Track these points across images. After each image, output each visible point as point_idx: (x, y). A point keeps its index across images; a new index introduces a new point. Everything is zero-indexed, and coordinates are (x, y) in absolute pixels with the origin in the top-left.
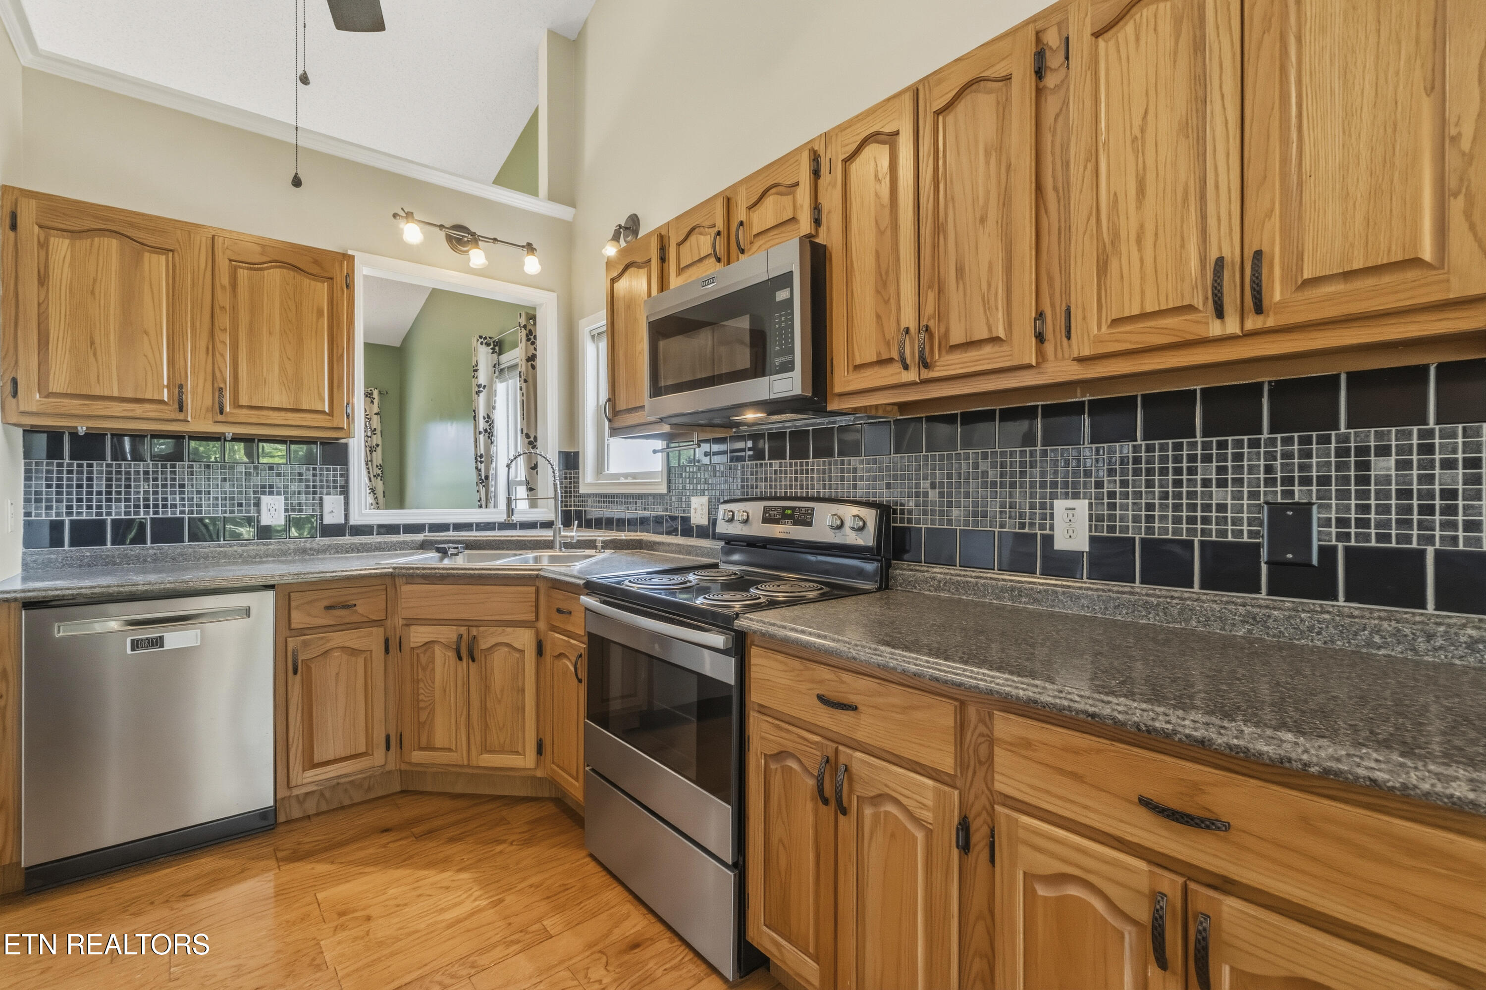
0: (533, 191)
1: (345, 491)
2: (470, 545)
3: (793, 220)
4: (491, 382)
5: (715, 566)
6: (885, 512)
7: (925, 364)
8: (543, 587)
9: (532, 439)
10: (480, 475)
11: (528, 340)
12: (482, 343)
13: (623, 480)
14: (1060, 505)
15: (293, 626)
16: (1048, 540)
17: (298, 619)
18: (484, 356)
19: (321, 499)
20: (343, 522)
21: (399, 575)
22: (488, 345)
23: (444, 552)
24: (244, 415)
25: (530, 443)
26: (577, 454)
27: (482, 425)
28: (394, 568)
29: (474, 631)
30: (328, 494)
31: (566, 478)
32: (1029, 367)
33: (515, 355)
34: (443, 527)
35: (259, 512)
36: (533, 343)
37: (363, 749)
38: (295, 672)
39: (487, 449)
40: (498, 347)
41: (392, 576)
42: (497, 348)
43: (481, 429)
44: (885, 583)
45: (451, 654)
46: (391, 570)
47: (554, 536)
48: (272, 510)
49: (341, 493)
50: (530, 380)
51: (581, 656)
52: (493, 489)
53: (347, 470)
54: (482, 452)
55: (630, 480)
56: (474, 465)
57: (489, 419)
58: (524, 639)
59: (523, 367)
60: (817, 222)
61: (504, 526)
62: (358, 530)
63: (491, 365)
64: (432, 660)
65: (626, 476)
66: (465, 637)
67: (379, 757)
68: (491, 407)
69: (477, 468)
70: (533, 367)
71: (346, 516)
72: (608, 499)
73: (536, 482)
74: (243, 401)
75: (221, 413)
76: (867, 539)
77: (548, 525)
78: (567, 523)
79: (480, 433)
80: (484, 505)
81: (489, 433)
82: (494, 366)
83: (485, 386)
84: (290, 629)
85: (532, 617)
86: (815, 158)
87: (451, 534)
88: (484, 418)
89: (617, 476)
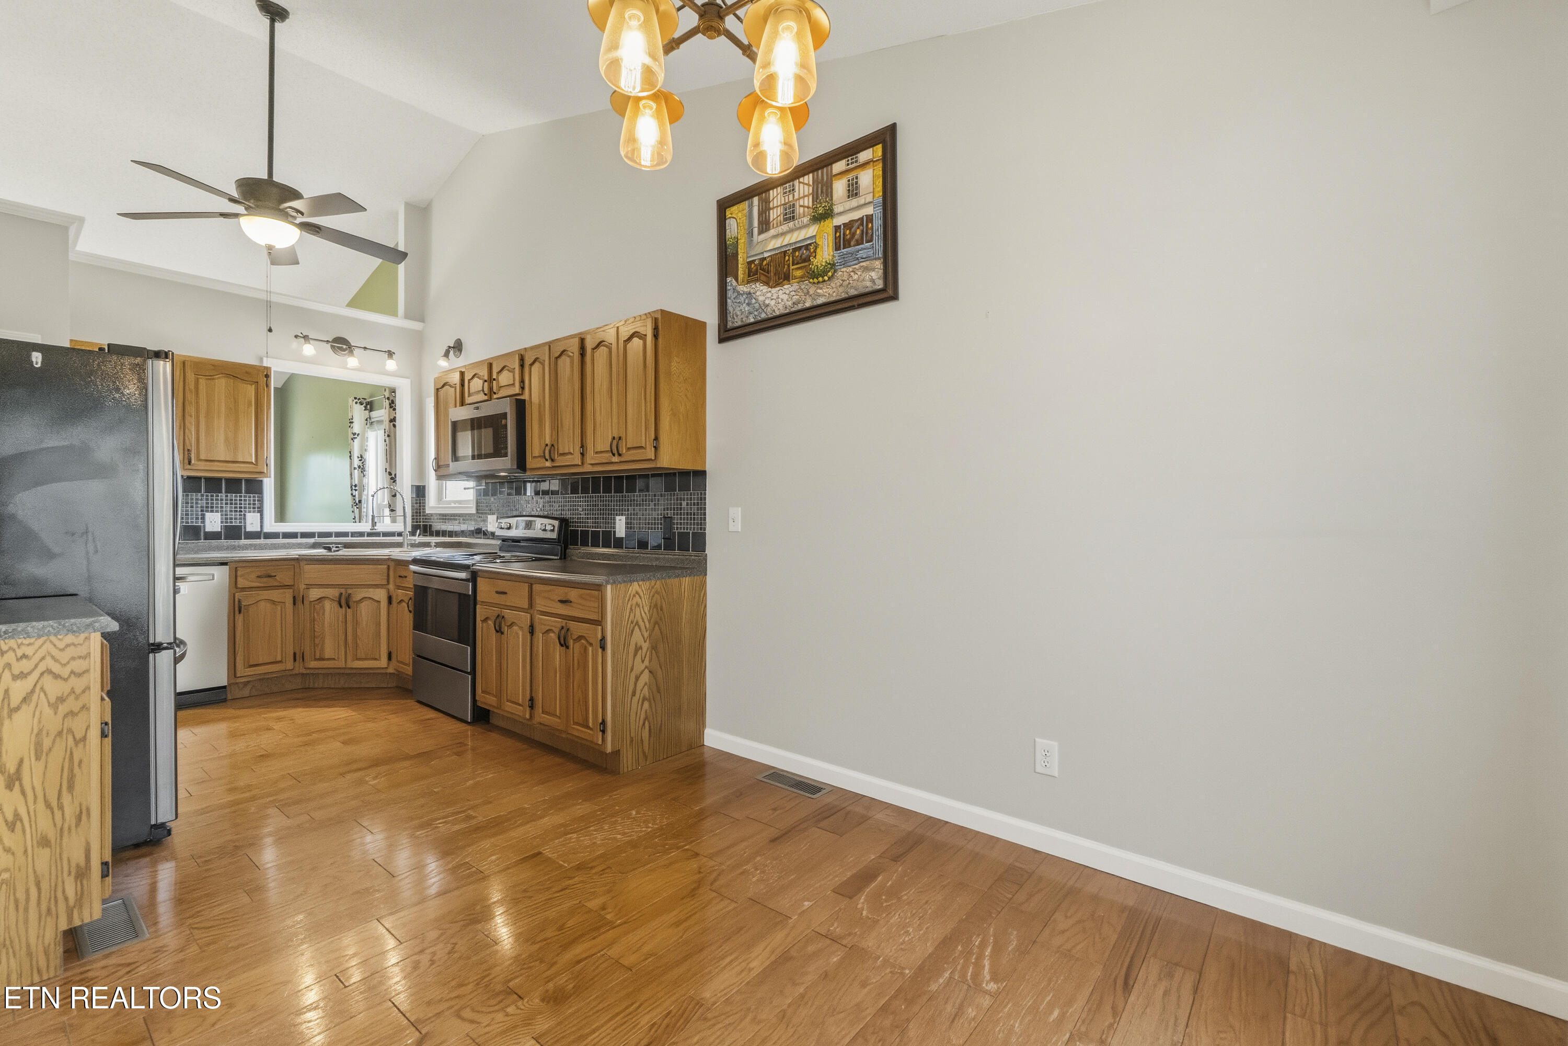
0: (394, 314)
1: (261, 511)
2: (347, 546)
3: (513, 384)
4: (364, 432)
5: (496, 553)
6: (564, 522)
7: (553, 460)
8: (392, 564)
9: (393, 476)
10: (354, 499)
11: (391, 407)
12: (356, 403)
13: (453, 505)
14: (618, 518)
15: (239, 586)
16: (615, 532)
17: (242, 583)
18: (358, 413)
19: (245, 515)
20: (259, 530)
21: (303, 559)
22: (361, 403)
23: (329, 549)
24: (202, 465)
25: (392, 478)
26: (424, 487)
27: (356, 462)
28: (299, 555)
29: (350, 591)
30: (250, 512)
31: (416, 503)
32: (578, 465)
33: (381, 414)
34: (328, 535)
35: (203, 522)
36: (394, 410)
37: (279, 659)
38: (240, 612)
39: (361, 481)
40: (370, 406)
41: (297, 559)
42: (368, 406)
43: (356, 466)
44: (564, 556)
45: (336, 605)
46: (297, 556)
47: (404, 540)
48: (213, 522)
49: (259, 512)
50: (392, 435)
51: (411, 599)
52: (365, 510)
53: (262, 497)
54: (357, 483)
55: (457, 505)
56: (350, 492)
57: (361, 458)
58: (380, 595)
59: (386, 424)
60: (523, 388)
61: (369, 535)
62: (268, 536)
63: (364, 419)
64: (323, 607)
65: (455, 502)
66: (344, 594)
67: (289, 665)
68: (364, 449)
69: (352, 494)
70: (394, 426)
71: (262, 526)
72: (445, 517)
73: (395, 506)
74: (203, 457)
75: (190, 463)
76: (554, 535)
77: (400, 534)
78: (413, 533)
79: (355, 468)
80: (357, 519)
81: (362, 469)
82: (366, 420)
83: (358, 435)
84: (236, 588)
85: (385, 582)
86: (522, 359)
87: (333, 539)
88: (358, 457)
89: (450, 502)
